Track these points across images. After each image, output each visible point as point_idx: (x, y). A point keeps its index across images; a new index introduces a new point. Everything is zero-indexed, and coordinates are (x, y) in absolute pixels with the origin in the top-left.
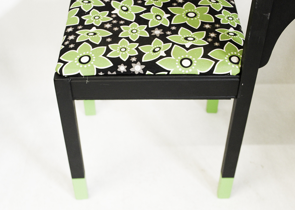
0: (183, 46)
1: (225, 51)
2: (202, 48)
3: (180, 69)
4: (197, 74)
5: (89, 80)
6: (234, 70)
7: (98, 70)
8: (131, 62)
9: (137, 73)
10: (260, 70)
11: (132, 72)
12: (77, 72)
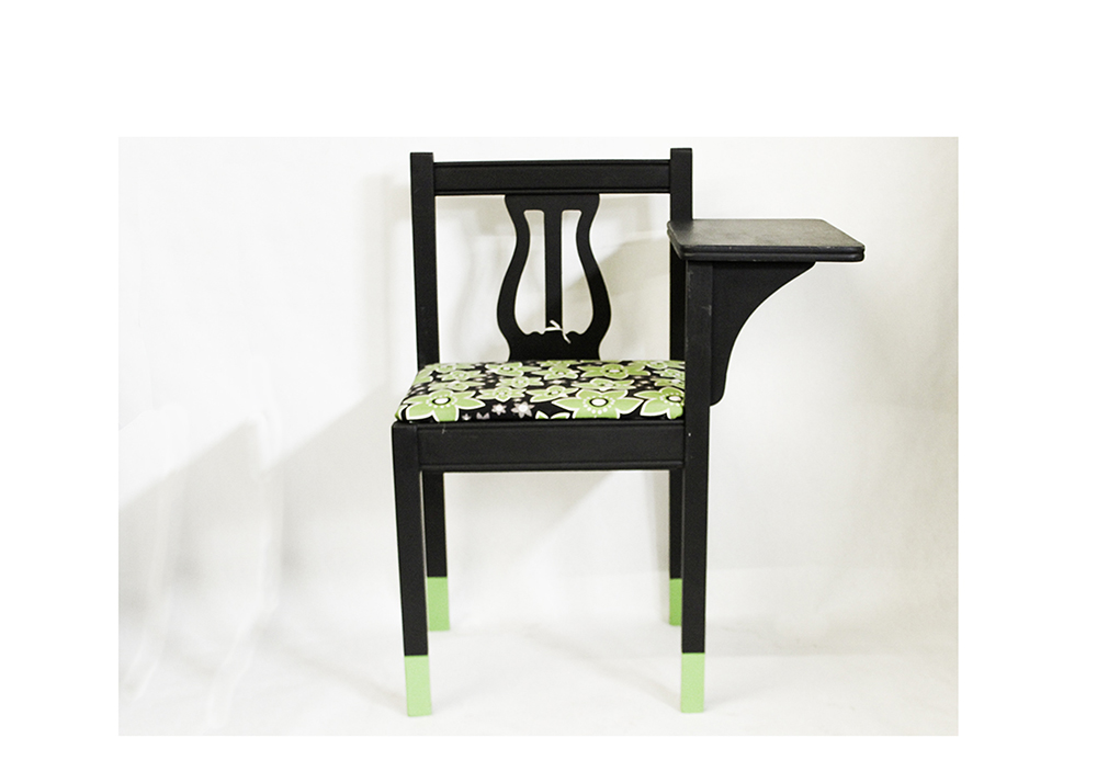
1: (661, 393)
2: (626, 391)
3: (589, 410)
4: (615, 416)
5: (446, 428)
6: (674, 410)
7: (462, 412)
8: (514, 403)
9: (521, 416)
10: (712, 409)
11: (515, 413)
12: (428, 413)
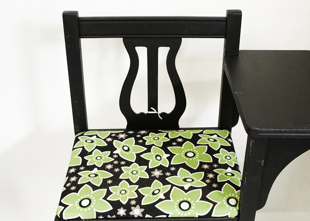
0: (182, 188)
1: (223, 193)
2: (201, 189)
3: (179, 213)
4: (195, 217)
6: (232, 213)
7: (98, 214)
8: (131, 206)
10: (257, 212)
11: (132, 215)
12: (77, 215)
